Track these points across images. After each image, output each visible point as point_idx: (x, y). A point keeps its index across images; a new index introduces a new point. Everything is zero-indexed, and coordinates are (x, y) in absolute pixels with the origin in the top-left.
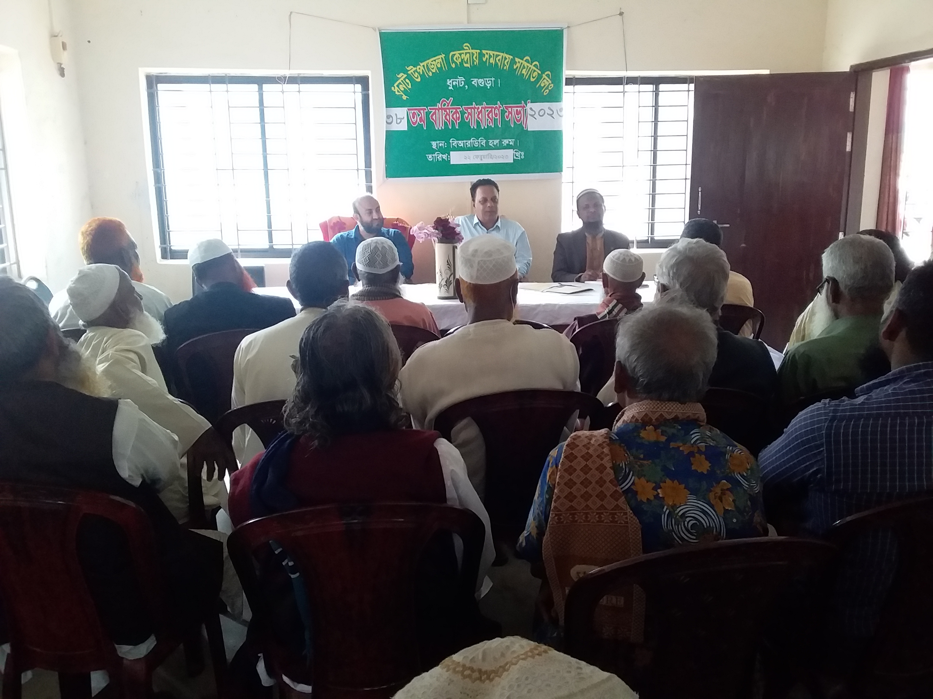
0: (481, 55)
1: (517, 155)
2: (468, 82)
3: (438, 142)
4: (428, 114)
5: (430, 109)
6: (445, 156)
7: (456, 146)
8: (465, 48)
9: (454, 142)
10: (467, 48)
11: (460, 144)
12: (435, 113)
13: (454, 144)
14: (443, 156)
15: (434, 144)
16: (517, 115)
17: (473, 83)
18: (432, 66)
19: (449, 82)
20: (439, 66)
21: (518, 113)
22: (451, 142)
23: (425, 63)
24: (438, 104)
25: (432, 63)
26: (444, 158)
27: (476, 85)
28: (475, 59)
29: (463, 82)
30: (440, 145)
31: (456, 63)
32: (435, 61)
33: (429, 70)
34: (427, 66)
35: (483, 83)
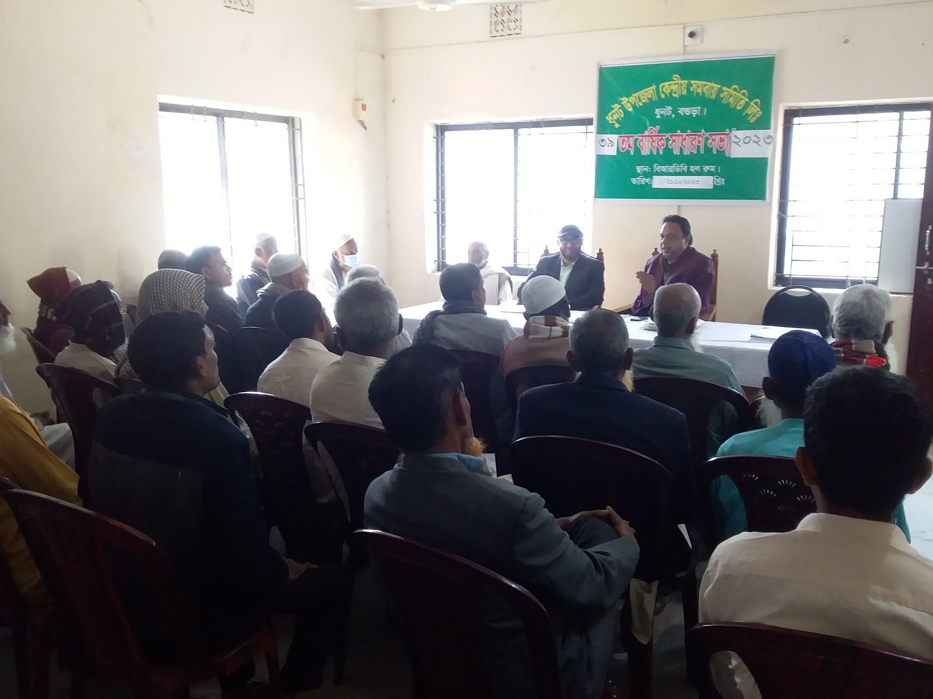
0: (689, 85)
1: (718, 182)
2: (675, 111)
3: (643, 167)
4: (636, 140)
5: (639, 136)
6: (647, 180)
7: (659, 171)
8: (674, 79)
9: (658, 168)
10: (676, 79)
11: (663, 169)
12: (642, 140)
13: (657, 169)
14: (646, 179)
15: (639, 169)
16: (721, 142)
17: (679, 112)
18: (644, 97)
19: (657, 111)
20: (650, 97)
21: (722, 140)
22: (655, 167)
23: (637, 94)
24: (646, 132)
25: (644, 94)
26: (647, 182)
27: (682, 114)
28: (683, 89)
29: (670, 112)
30: (645, 169)
31: (665, 93)
32: (646, 92)
33: (640, 101)
34: (639, 96)
35: (689, 112)
